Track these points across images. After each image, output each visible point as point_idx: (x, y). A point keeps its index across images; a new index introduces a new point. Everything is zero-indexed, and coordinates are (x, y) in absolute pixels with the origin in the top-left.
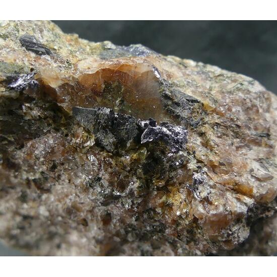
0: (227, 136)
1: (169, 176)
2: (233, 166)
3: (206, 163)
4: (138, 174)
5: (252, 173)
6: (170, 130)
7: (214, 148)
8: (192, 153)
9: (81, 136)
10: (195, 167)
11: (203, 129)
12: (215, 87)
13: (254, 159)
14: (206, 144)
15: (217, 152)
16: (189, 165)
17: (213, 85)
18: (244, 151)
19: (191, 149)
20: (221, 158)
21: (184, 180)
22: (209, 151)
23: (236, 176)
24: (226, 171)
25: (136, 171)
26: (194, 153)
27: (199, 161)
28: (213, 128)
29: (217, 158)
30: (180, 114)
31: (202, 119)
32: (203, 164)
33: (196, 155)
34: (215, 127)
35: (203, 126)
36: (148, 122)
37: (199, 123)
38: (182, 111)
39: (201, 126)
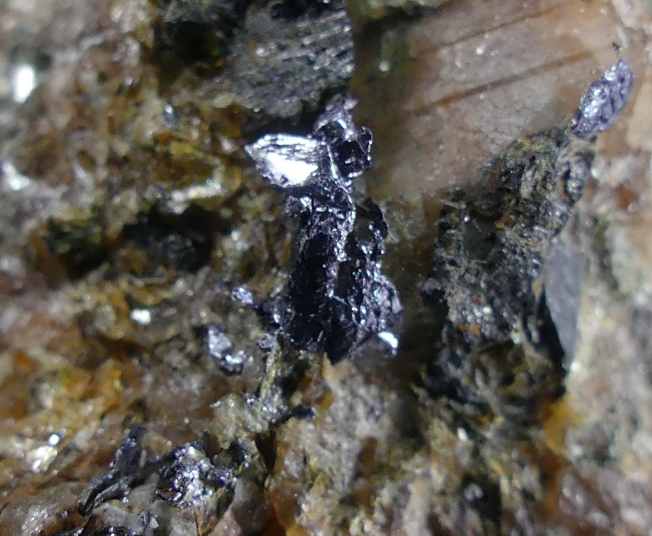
3: (271, 484)
4: (117, 200)
7: (370, 512)
8: (297, 400)
10: (230, 433)
11: (438, 431)
16: (232, 404)
19: (314, 391)
21: (158, 413)
22: (342, 486)
25: (127, 184)
26: (302, 412)
27: (268, 445)
28: (467, 480)
31: (483, 408)
32: (261, 469)
33: (291, 423)
34: (475, 491)
35: (453, 428)
36: (349, 135)
37: (462, 401)
38: (475, 287)
39: (447, 415)
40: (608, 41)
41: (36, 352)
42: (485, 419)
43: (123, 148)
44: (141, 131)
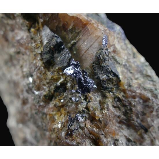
0: (120, 110)
1: (66, 103)
2: (106, 128)
3: (90, 113)
4: (51, 88)
6: (84, 77)
7: (105, 109)
8: (88, 100)
9: (36, 43)
10: (81, 109)
11: (108, 94)
13: (125, 136)
14: (101, 103)
15: (104, 113)
16: (80, 105)
18: (124, 127)
19: (89, 98)
20: (103, 118)
21: (71, 112)
22: (99, 108)
23: (102, 134)
24: (99, 127)
25: (51, 85)
26: (89, 102)
27: (87, 108)
28: (115, 98)
29: (100, 116)
30: (99, 74)
31: (111, 88)
32: (88, 112)
33: (88, 104)
34: (116, 99)
35: (109, 93)
36: (75, 63)
37: (108, 89)
38: (102, 74)
39: (107, 92)
40: (101, 33)
41: (51, 113)
42: (113, 90)
43: (48, 81)
44: (49, 78)
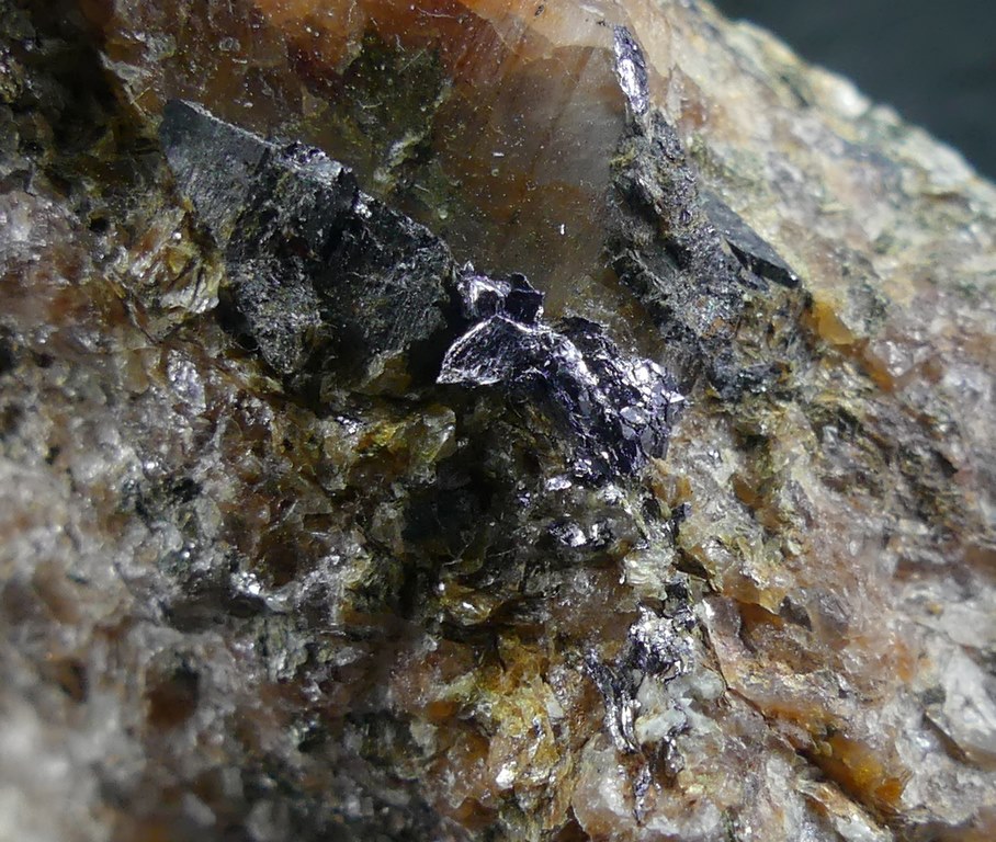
0: (875, 491)
1: (522, 588)
2: (846, 643)
3: (718, 584)
4: (377, 523)
5: (933, 707)
6: (595, 367)
7: (789, 525)
8: (666, 510)
10: (657, 584)
11: (766, 421)
12: (906, 245)
13: (968, 650)
14: (753, 495)
15: (794, 548)
16: (634, 564)
17: (900, 234)
18: (932, 591)
19: (670, 491)
20: (802, 584)
21: (585, 630)
22: (757, 533)
23: (843, 694)
24: (805, 657)
25: (371, 505)
26: (679, 514)
28: (818, 429)
29: (783, 580)
30: (675, 305)
31: (777, 370)
32: (701, 583)
33: (683, 529)
34: (830, 431)
35: (772, 407)
37: (758, 382)
38: (691, 296)
39: (758, 402)
42: (785, 375)
43: (340, 484)
44: (341, 458)
